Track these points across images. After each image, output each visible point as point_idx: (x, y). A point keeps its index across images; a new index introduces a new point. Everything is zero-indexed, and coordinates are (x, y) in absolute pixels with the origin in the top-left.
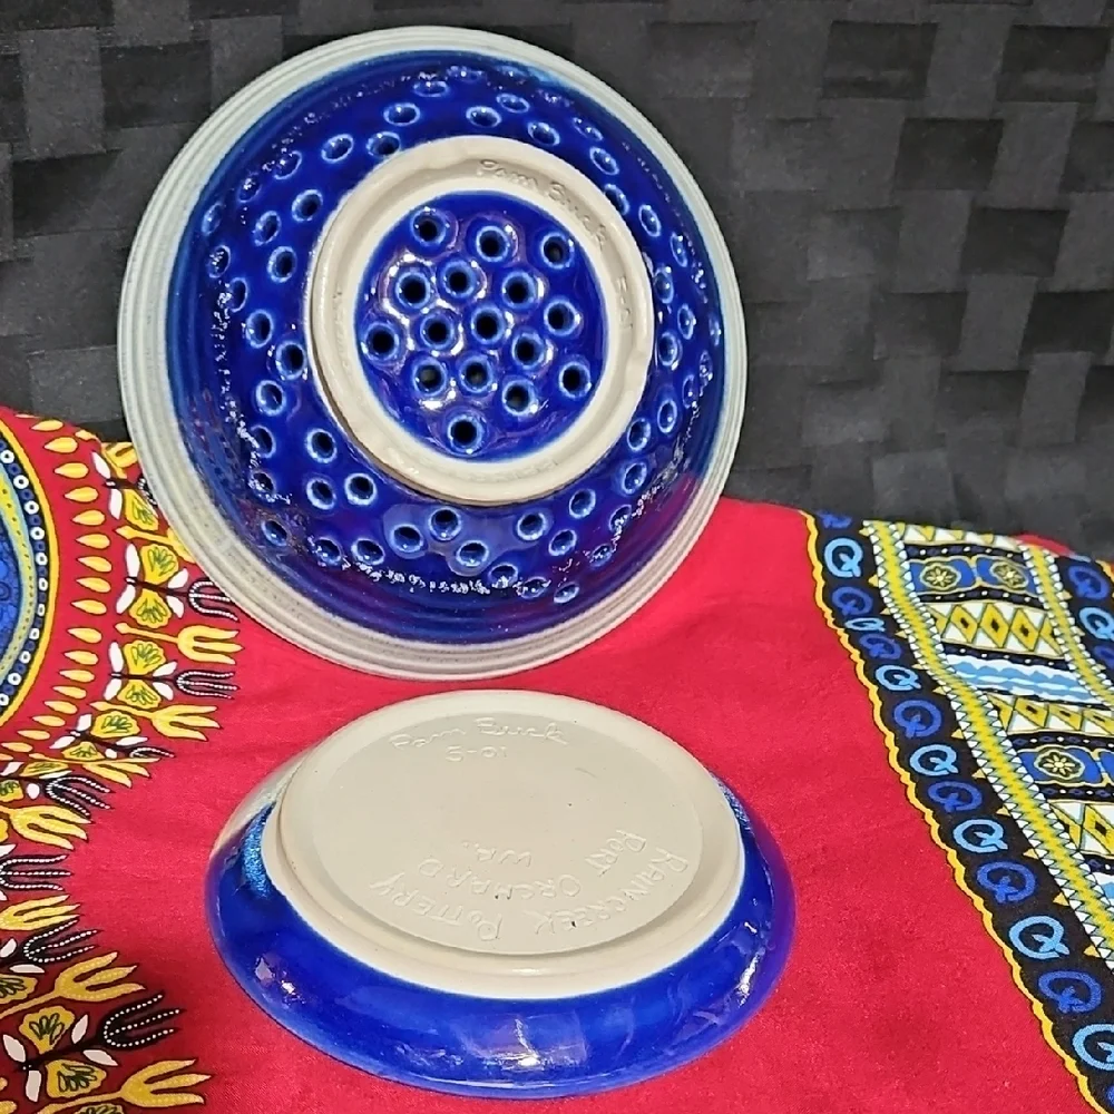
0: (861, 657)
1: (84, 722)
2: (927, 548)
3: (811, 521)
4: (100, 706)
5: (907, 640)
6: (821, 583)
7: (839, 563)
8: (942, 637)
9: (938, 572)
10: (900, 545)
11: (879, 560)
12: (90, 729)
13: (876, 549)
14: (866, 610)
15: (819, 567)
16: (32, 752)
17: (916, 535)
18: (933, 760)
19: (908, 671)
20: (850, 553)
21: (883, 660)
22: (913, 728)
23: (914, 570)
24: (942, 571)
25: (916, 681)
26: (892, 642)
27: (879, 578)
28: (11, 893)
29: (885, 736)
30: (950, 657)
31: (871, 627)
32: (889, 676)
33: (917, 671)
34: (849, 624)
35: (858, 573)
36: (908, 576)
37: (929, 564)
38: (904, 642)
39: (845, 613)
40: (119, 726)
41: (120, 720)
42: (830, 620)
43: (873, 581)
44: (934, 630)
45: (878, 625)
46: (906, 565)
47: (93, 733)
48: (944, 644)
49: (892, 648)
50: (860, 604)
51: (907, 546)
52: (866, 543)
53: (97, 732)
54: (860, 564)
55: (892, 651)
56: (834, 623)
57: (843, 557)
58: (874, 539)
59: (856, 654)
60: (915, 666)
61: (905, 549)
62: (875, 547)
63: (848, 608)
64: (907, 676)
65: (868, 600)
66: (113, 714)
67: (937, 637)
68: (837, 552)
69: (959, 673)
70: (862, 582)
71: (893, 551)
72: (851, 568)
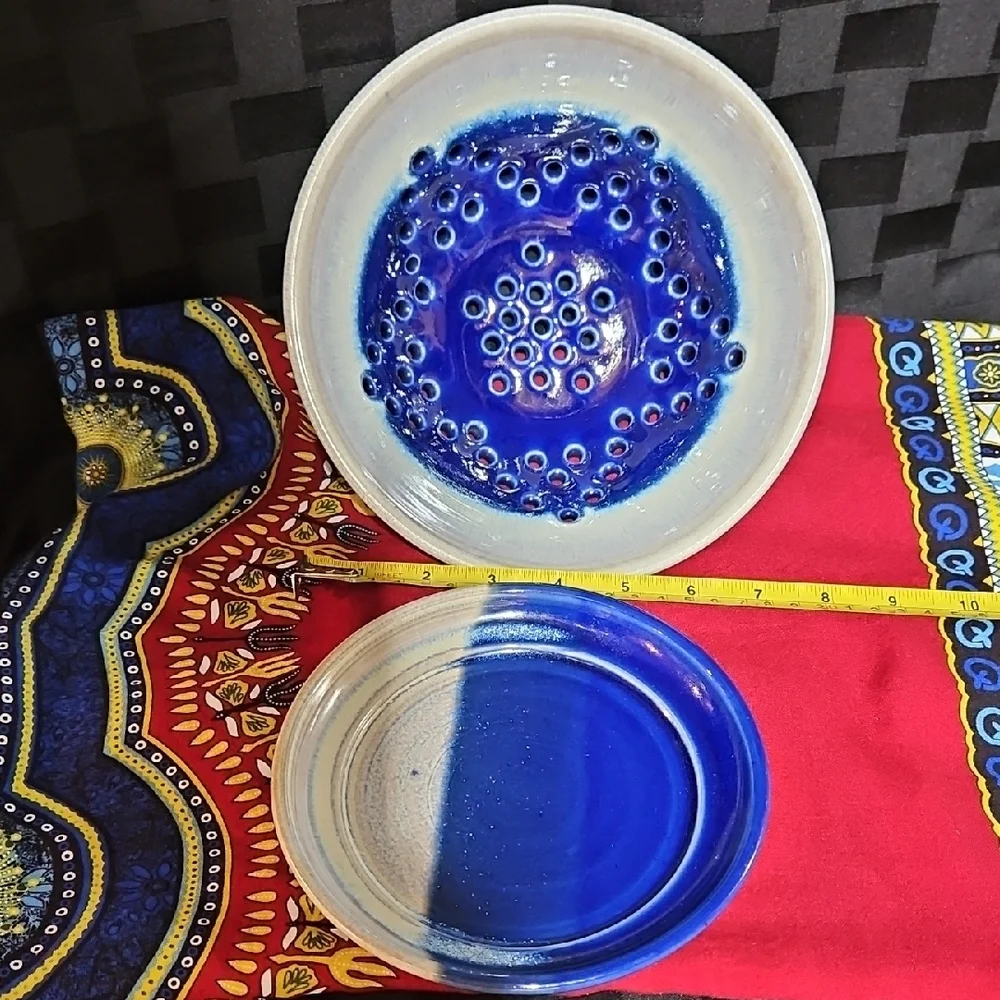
0: (909, 459)
1: (303, 507)
2: (981, 344)
3: (877, 327)
4: (315, 494)
5: (950, 441)
6: (886, 381)
7: (901, 364)
8: (981, 439)
9: (990, 367)
10: (957, 344)
11: (937, 360)
12: (308, 511)
13: (935, 350)
14: (921, 408)
15: (884, 368)
16: (268, 535)
17: (972, 333)
18: (955, 562)
19: (947, 473)
20: (912, 354)
21: (928, 462)
22: (943, 529)
23: (968, 367)
24: (994, 366)
25: (952, 484)
26: (937, 444)
27: (936, 376)
28: (257, 654)
29: (920, 535)
30: (985, 459)
31: (921, 427)
32: (930, 478)
33: (953, 473)
34: (904, 423)
35: (918, 372)
36: (962, 373)
37: (982, 361)
38: (948, 444)
39: (903, 410)
40: (328, 508)
41: (329, 502)
42: (890, 417)
43: (932, 378)
44: (976, 431)
45: (929, 425)
46: (961, 363)
47: (310, 514)
48: (982, 446)
49: (935, 450)
50: (918, 402)
51: (962, 344)
52: (926, 345)
53: (313, 514)
54: (920, 364)
55: (935, 455)
56: (893, 421)
57: (906, 358)
58: (933, 341)
59: (904, 456)
60: (953, 470)
61: (961, 347)
62: (934, 348)
63: (906, 406)
64: (945, 478)
65: (925, 398)
66: (324, 499)
67: (977, 439)
68: (899, 354)
69: (991, 477)
70: (921, 380)
71: (951, 350)
72: (912, 367)
